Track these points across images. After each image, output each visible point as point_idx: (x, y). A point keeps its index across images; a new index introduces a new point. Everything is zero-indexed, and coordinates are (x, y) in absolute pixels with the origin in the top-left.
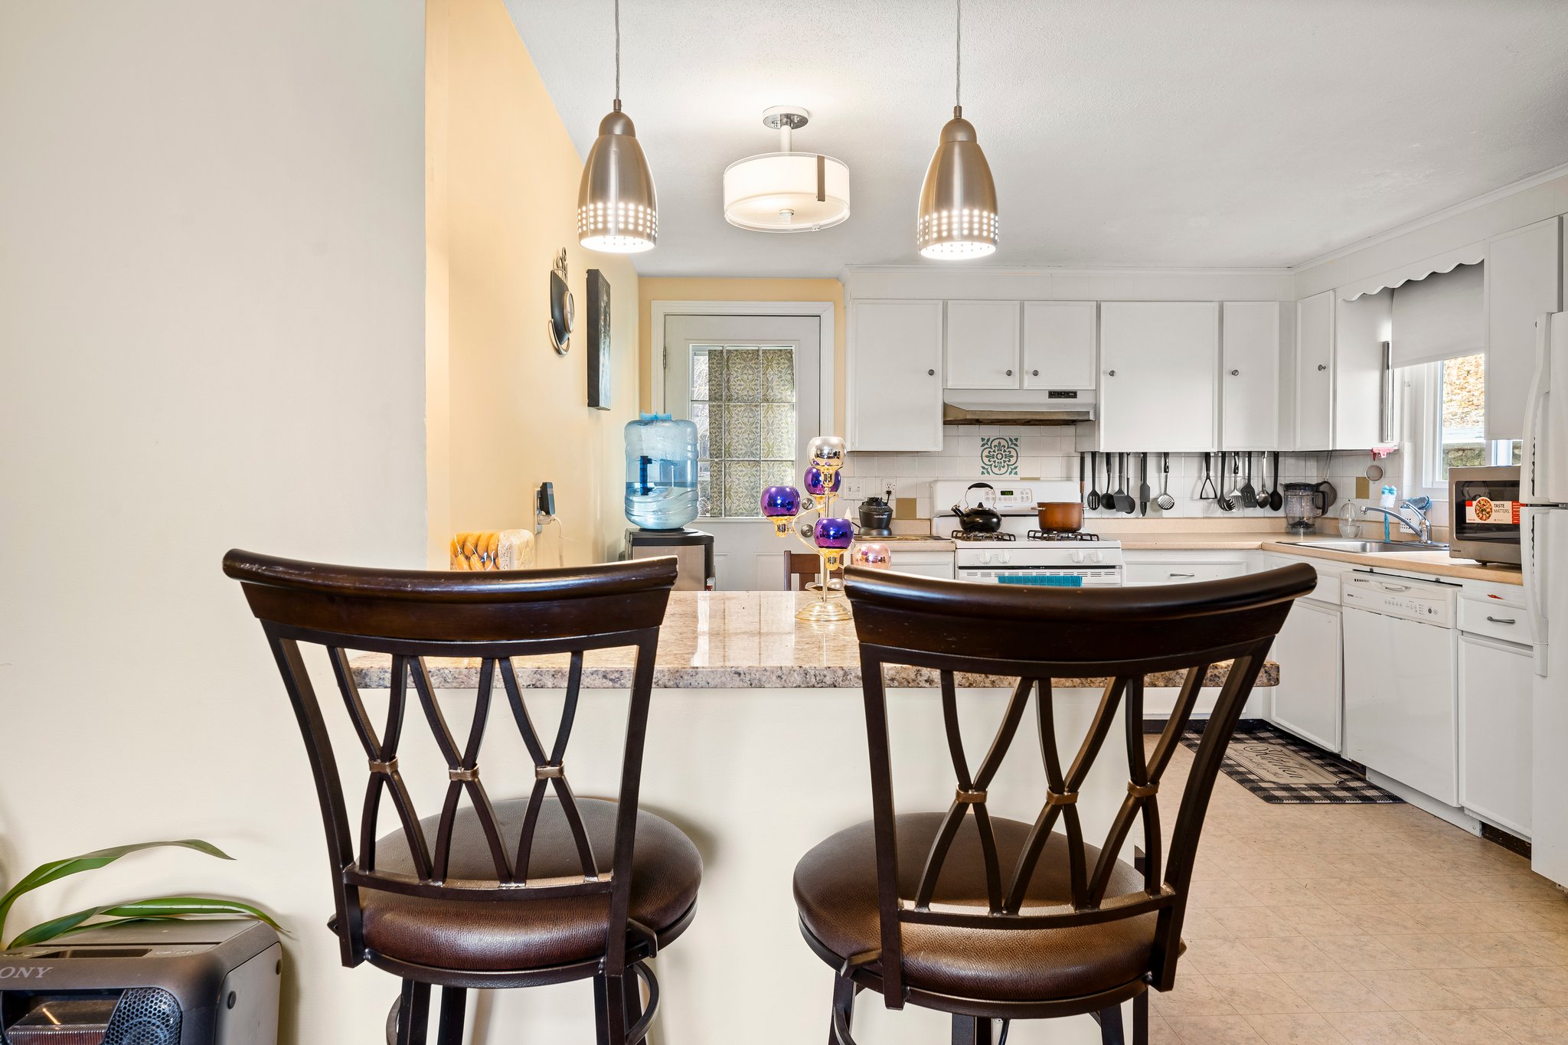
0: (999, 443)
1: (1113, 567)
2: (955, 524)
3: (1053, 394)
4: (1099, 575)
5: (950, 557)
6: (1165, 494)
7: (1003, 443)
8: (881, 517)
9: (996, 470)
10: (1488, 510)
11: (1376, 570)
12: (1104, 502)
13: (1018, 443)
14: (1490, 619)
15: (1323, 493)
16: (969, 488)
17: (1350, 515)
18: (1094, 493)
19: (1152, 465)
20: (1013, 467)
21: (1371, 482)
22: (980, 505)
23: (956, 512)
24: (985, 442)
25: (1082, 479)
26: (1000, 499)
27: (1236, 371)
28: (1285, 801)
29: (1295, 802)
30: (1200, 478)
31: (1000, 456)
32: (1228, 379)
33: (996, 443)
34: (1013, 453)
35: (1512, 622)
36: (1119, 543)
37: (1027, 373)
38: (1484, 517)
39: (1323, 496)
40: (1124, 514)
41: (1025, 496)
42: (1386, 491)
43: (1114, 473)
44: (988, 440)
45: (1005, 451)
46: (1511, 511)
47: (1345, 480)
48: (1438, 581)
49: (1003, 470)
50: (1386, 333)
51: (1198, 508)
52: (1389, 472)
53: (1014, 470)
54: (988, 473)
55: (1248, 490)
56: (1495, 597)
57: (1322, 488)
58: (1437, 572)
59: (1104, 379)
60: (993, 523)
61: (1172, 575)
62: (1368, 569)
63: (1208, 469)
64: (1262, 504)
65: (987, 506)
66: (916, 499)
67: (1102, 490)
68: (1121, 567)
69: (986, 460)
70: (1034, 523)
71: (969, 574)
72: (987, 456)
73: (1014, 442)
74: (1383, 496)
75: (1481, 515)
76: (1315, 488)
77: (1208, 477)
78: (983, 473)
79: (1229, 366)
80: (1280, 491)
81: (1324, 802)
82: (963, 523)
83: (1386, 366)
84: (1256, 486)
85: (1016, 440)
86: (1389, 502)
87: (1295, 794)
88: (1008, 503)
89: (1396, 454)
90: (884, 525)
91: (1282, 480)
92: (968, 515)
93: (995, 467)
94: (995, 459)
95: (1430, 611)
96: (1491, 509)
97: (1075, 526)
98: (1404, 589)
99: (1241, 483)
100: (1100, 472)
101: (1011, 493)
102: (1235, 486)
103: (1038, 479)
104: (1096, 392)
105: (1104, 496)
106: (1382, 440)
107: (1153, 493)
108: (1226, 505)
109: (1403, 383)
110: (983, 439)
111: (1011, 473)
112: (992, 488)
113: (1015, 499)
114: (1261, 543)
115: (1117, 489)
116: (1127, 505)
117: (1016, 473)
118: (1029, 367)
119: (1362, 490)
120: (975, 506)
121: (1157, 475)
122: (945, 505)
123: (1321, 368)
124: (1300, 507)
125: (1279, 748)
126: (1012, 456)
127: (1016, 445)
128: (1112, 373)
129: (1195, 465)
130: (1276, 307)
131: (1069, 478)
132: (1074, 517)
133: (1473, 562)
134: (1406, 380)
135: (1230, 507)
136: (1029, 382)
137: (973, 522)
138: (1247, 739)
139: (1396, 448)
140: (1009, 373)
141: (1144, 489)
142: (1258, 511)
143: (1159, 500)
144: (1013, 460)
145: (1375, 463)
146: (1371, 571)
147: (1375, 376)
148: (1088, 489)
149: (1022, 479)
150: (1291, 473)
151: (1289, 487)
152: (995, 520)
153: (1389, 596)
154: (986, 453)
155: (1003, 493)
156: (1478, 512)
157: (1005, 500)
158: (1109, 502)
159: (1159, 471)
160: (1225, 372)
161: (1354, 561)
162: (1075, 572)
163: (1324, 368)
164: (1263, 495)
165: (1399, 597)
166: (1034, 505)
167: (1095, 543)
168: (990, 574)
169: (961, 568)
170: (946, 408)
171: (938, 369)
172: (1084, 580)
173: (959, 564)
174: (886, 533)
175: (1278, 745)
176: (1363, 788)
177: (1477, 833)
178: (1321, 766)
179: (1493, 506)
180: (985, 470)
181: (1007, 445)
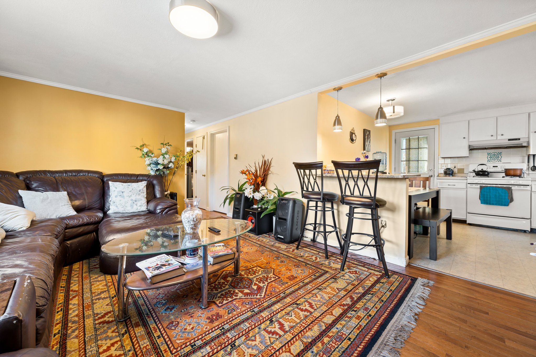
1: (529, 185)
2: (474, 174)
3: (509, 140)
5: (465, 181)
7: (495, 154)
8: (449, 172)
9: (493, 161)
16: (479, 165)
18: (534, 166)
22: (482, 169)
23: (474, 171)
24: (488, 154)
25: (528, 162)
26: (492, 168)
33: (493, 154)
34: (500, 156)
36: (530, 179)
37: (499, 135)
41: (502, 167)
44: (490, 153)
45: (496, 156)
49: (495, 161)
53: (500, 161)
54: (490, 162)
59: (532, 134)
65: (484, 170)
66: (464, 169)
68: (531, 185)
69: (489, 159)
70: (503, 174)
71: (470, 185)
73: (500, 153)
78: (488, 162)
82: (476, 174)
85: (501, 153)
88: (495, 169)
90: (451, 174)
92: (477, 172)
94: (493, 158)
97: (519, 175)
101: (497, 166)
103: (509, 163)
104: (529, 138)
110: (488, 153)
111: (499, 161)
112: (486, 165)
113: (498, 168)
118: (499, 133)
120: (480, 170)
122: (471, 170)
128: (535, 132)
131: (523, 162)
132: (519, 172)
136: (500, 137)
137: (479, 173)
140: (492, 136)
144: (499, 158)
148: (531, 165)
149: (503, 163)
152: (487, 173)
154: (489, 156)
155: (493, 167)
157: (494, 168)
162: (510, 186)
166: (504, 170)
167: (521, 179)
168: (478, 185)
169: (468, 184)
170: (469, 146)
171: (466, 137)
172: (513, 188)
173: (468, 183)
174: (451, 176)
180: (488, 161)
181: (497, 154)
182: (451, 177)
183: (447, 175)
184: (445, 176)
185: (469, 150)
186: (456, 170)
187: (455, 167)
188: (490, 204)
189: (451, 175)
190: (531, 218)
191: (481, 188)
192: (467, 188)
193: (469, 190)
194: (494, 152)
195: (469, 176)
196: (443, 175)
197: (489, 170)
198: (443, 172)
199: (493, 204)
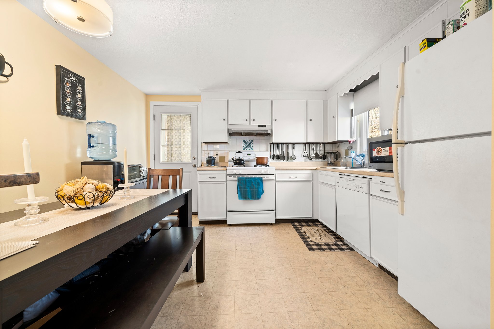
0: (248, 141)
1: (273, 175)
2: (232, 163)
3: (259, 126)
4: (268, 177)
5: (225, 172)
6: (294, 155)
7: (249, 141)
8: (211, 161)
10: (380, 151)
11: (345, 174)
12: (277, 157)
13: (253, 141)
14: (381, 190)
15: (336, 154)
16: (236, 153)
17: (343, 160)
18: (274, 155)
19: (290, 146)
20: (252, 148)
21: (349, 150)
22: (239, 158)
23: (233, 159)
24: (244, 141)
25: (271, 151)
26: (247, 156)
27: (311, 120)
28: (315, 250)
29: (318, 250)
30: (303, 151)
31: (248, 145)
32: (309, 122)
33: (247, 141)
34: (252, 144)
35: (389, 192)
36: (274, 168)
37: (252, 120)
38: (379, 154)
39: (337, 155)
40: (282, 161)
41: (254, 155)
42: (352, 152)
43: (280, 150)
44: (245, 140)
45: (249, 143)
46: (388, 151)
47: (342, 149)
48: (364, 177)
49: (249, 149)
50: (352, 106)
51: (303, 159)
52: (354, 146)
53: (252, 149)
54: (245, 149)
55: (317, 154)
56: (383, 182)
57: (336, 153)
58: (363, 174)
59: (274, 122)
61: (290, 177)
62: (343, 174)
63: (305, 148)
64: (320, 158)
65: (241, 158)
67: (276, 154)
68: (275, 175)
69: (244, 146)
70: (255, 163)
71: (229, 177)
72: (244, 145)
73: (252, 141)
74: (351, 154)
75: (378, 153)
76: (335, 153)
77: (306, 151)
78: (243, 149)
79: (309, 118)
80: (326, 154)
81: (328, 251)
82: (234, 163)
83: (352, 116)
84: (319, 153)
85: (253, 140)
86: (353, 155)
87: (319, 247)
88: (249, 158)
89: (355, 142)
90: (213, 163)
91: (326, 152)
92: (236, 160)
93: (247, 148)
94: (247, 146)
95: (361, 187)
96: (382, 151)
97: (265, 163)
98: (353, 180)
99: (315, 152)
100: (276, 149)
101: (250, 155)
102: (313, 153)
103: (259, 151)
104: (272, 125)
105: (277, 156)
106: (351, 138)
107: (291, 155)
108: (310, 158)
109: (357, 121)
110: (243, 140)
111: (251, 149)
112: (242, 153)
113: (251, 156)
114: (316, 168)
115: (280, 154)
116: (283, 158)
117: (252, 150)
118: (252, 118)
119: (347, 153)
120: (237, 158)
121: (292, 150)
122: (230, 159)
123: (334, 117)
124: (331, 159)
125: (320, 228)
126: (251, 145)
127: (252, 142)
128: (276, 120)
129: (302, 146)
130: (322, 101)
131: (267, 151)
132: (265, 161)
133: (376, 170)
134: (358, 120)
135: (312, 159)
136: (252, 122)
137: (237, 162)
138: (312, 225)
139: (355, 140)
140: (246, 120)
141: (288, 154)
142: (320, 160)
143: (292, 157)
144: (252, 146)
145: (350, 145)
146: (344, 175)
147: (349, 119)
148: (272, 154)
149: (254, 151)
150: (329, 149)
151: (327, 153)
152: (243, 162)
153: (349, 182)
155: (248, 155)
156: (377, 152)
157: (248, 157)
158: (278, 157)
159: (292, 149)
160: (308, 120)
161: (339, 171)
162: (261, 176)
163: (335, 117)
164: (321, 156)
165: (352, 183)
166: (255, 158)
167: (267, 168)
168: (236, 177)
169: (228, 175)
170: (229, 130)
171: (226, 119)
172: (263, 179)
173: (227, 174)
174: (213, 166)
175: (321, 227)
176: (342, 245)
177: (377, 266)
178: (331, 235)
179: (382, 150)
180: (244, 149)
182: (213, 168)
183: (209, 164)
184: (208, 166)
185: (229, 136)
186: (217, 159)
187: (217, 155)
188: (246, 199)
189: (213, 164)
190: (275, 210)
191: (239, 180)
192: (226, 180)
193: (228, 182)
194: (247, 139)
195: (229, 165)
196: (206, 164)
197: (245, 159)
198: (205, 161)
199: (249, 199)
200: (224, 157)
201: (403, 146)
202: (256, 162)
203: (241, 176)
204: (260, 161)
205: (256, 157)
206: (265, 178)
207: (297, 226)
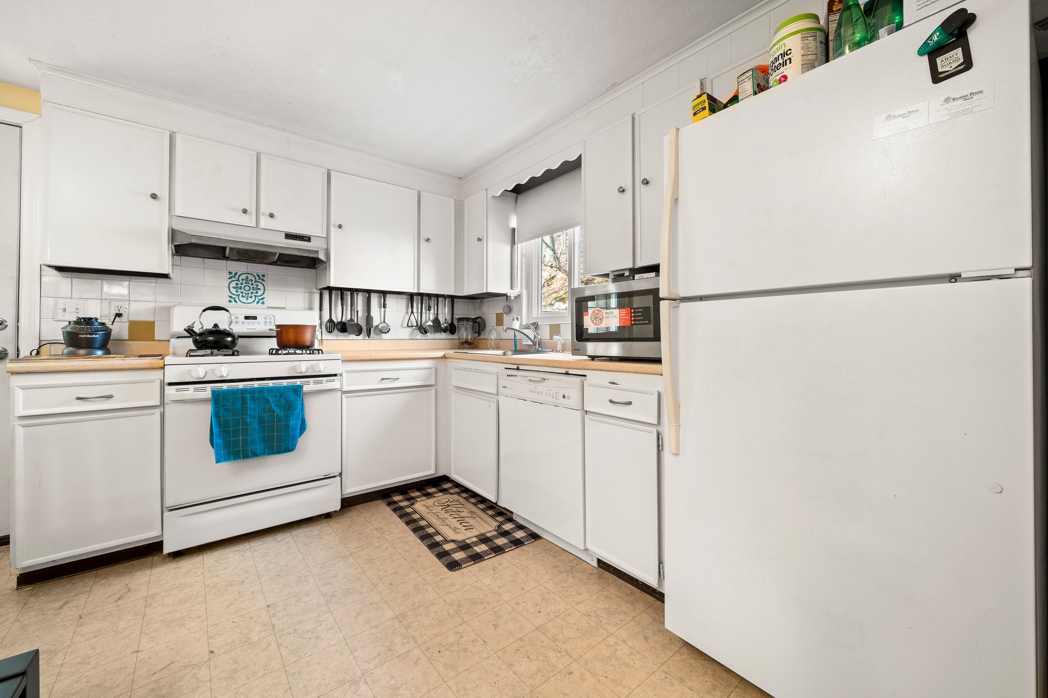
0: (247, 277)
1: (335, 375)
2: (189, 343)
3: (289, 236)
4: (321, 382)
5: (158, 375)
6: (384, 322)
7: (250, 277)
8: (88, 336)
9: (244, 300)
10: (600, 318)
11: (521, 367)
12: (339, 327)
13: (265, 279)
14: (611, 401)
15: (478, 323)
16: (204, 311)
17: (493, 336)
18: (331, 321)
19: (375, 300)
20: (260, 298)
21: (505, 315)
22: (216, 325)
23: (190, 331)
24: (232, 276)
25: (321, 309)
26: (243, 323)
27: (429, 239)
28: (463, 566)
29: (470, 563)
30: (407, 313)
31: (247, 288)
32: (423, 244)
33: (244, 277)
34: (260, 286)
35: (630, 403)
36: (339, 356)
37: (263, 214)
38: (598, 323)
39: (479, 325)
40: (353, 337)
41: (268, 320)
42: (515, 319)
43: (347, 307)
44: (236, 274)
45: (252, 284)
46: (618, 317)
47: (490, 312)
48: (567, 374)
49: (250, 300)
50: (513, 223)
51: (406, 333)
52: (515, 308)
53: (261, 301)
54: (236, 301)
55: (436, 321)
56: (614, 383)
57: (478, 321)
58: (568, 366)
59: (334, 231)
60: (227, 341)
61: (383, 379)
62: (515, 367)
63: (412, 307)
64: (445, 331)
65: (223, 326)
66: (154, 323)
67: (337, 318)
68: (341, 375)
69: (233, 291)
70: (273, 343)
71: (178, 390)
72: (234, 288)
73: (261, 278)
74: (513, 322)
75: (595, 322)
76: (474, 320)
77: (412, 312)
78: (230, 301)
79: (424, 235)
80: (455, 323)
81: (490, 556)
82: (196, 342)
83: (513, 243)
84: (441, 319)
85: (264, 276)
86: (516, 325)
87: (469, 552)
88: (251, 326)
89: (518, 297)
90: (97, 344)
91: (456, 316)
92: (201, 334)
93: (242, 296)
94: (243, 290)
95: (564, 397)
96: (603, 316)
97: (308, 344)
98: (543, 380)
99: (432, 317)
100: (336, 306)
101: (255, 318)
102: (429, 319)
103: (284, 308)
104: (327, 238)
105: (339, 323)
106: (512, 288)
107: (376, 322)
108: (423, 330)
109: (522, 254)
110: (230, 273)
111: (258, 302)
112: (227, 311)
113: (259, 323)
114: (444, 353)
115: (349, 318)
116: (356, 330)
117: (263, 303)
118: (265, 210)
119: (500, 322)
120: (210, 326)
121: (378, 309)
122: (179, 327)
123: (479, 240)
124: (465, 333)
126: (259, 289)
127: (263, 280)
128: (340, 226)
129: (403, 302)
130: (453, 201)
131: (309, 308)
132: (308, 336)
133: (586, 358)
134: (524, 253)
135: (426, 332)
136: (265, 222)
137: (206, 341)
138: (437, 494)
139: (519, 293)
140: (245, 211)
141: (369, 319)
142: (443, 335)
143: (380, 327)
144: (260, 292)
145: (507, 304)
146: (518, 369)
147: (508, 248)
148: (326, 318)
149: (268, 307)
150: (462, 310)
151: (459, 320)
152: (229, 339)
153: (532, 386)
154: (233, 284)
155: (247, 318)
156: (592, 319)
158: (343, 328)
159: (380, 307)
160: (422, 239)
161: (506, 362)
162: (298, 382)
163: (481, 240)
164: (446, 325)
165: (541, 387)
166: (274, 328)
167: (316, 356)
168: (204, 390)
169: (170, 384)
170: (173, 234)
171: (163, 195)
172: (306, 388)
173: (167, 381)
174: (99, 353)
175: (456, 493)
176: (514, 530)
177: (595, 564)
178: (483, 510)
179: (604, 314)
180: (232, 299)
181: (254, 280)
182: (99, 360)
183: (79, 347)
184: (72, 355)
185: (173, 255)
186: (120, 329)
187: (119, 315)
188: (246, 456)
189: (99, 348)
190: (341, 474)
191: (218, 398)
192: (163, 403)
193: (170, 410)
194: (245, 271)
195: (171, 350)
196: (62, 349)
197: (237, 329)
198: (60, 337)
199: (255, 455)
200: (151, 325)
201: (677, 305)
202: (275, 340)
203: (225, 386)
204: (291, 336)
205: (278, 326)
206: (309, 386)
207: (400, 504)
